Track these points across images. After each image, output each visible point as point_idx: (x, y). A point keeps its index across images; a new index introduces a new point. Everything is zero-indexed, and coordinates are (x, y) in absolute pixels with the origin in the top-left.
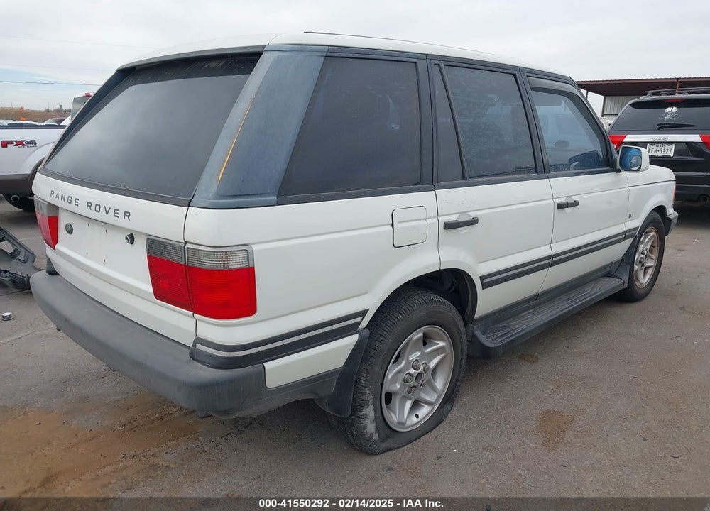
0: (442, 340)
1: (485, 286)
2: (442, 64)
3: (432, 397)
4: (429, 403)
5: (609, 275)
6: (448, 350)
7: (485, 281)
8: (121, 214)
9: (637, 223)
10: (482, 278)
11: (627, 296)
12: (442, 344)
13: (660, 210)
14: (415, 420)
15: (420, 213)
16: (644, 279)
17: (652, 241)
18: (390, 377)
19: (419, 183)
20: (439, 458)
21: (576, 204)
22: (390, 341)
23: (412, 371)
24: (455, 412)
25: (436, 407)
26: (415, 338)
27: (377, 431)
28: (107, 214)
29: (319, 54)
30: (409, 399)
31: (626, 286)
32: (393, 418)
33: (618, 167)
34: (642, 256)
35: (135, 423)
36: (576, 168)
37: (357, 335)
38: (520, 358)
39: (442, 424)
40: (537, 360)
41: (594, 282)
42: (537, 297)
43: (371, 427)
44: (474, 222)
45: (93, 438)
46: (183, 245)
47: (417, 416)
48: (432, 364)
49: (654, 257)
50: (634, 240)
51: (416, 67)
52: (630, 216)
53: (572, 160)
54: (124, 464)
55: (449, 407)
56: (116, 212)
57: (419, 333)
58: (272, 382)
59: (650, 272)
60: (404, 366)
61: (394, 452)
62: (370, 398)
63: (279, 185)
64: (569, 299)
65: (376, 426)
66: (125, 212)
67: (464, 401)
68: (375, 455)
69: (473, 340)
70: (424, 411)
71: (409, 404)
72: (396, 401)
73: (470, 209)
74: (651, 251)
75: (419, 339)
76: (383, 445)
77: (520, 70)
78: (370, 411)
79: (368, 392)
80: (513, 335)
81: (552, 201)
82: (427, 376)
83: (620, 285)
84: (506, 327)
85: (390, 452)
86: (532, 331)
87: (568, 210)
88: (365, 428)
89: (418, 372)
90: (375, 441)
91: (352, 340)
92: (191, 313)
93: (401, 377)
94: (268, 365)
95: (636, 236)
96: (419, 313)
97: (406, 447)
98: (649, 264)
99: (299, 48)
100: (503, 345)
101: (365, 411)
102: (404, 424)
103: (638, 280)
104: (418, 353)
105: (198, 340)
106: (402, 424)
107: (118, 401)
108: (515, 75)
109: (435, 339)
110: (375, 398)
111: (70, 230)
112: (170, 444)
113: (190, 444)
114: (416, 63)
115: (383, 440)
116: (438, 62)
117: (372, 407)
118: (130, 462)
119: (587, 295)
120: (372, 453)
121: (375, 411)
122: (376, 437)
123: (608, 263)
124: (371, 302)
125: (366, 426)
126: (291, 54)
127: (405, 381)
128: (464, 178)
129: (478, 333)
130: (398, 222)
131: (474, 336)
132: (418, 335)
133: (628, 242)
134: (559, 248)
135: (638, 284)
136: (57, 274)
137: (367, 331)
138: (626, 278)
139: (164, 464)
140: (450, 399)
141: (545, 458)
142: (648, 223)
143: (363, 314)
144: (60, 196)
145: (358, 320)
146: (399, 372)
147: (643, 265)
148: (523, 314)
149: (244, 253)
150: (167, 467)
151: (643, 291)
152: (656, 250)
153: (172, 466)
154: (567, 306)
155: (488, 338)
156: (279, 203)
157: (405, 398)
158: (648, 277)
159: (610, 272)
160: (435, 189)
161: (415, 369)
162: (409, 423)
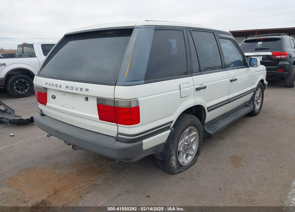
0: (195, 131)
1: (208, 111)
2: (191, 30)
3: (192, 153)
4: (191, 155)
5: (246, 106)
6: (197, 135)
7: (209, 109)
8: (84, 90)
9: (255, 86)
10: (208, 108)
11: (252, 114)
12: (195, 133)
13: (262, 81)
14: (187, 161)
15: (188, 85)
16: (258, 107)
17: (259, 93)
18: (179, 145)
19: (187, 74)
20: (198, 174)
21: (236, 80)
22: (179, 132)
23: (186, 143)
24: (200, 158)
25: (194, 156)
26: (187, 131)
27: (176, 165)
28: (77, 90)
29: (153, 29)
30: (185, 153)
31: (252, 110)
32: (181, 161)
33: (249, 65)
34: (257, 98)
35: (81, 171)
36: (233, 67)
37: (170, 130)
38: (218, 138)
39: (196, 163)
40: (224, 138)
41: (241, 109)
42: (224, 115)
43: (174, 164)
44: (205, 87)
45: (67, 177)
46: (114, 100)
47: (188, 160)
48: (192, 141)
49: (260, 99)
50: (254, 92)
51: (183, 31)
52: (253, 84)
53: (231, 64)
54: (83, 184)
55: (198, 156)
56: (81, 89)
57: (188, 129)
58: (145, 147)
59: (259, 104)
60: (183, 141)
61: (182, 173)
62: (174, 153)
63: (145, 76)
64: (234, 115)
65: (176, 163)
66: (86, 89)
67: (202, 154)
68: (175, 174)
69: (205, 131)
70: (190, 158)
71: (185, 155)
72: (181, 154)
73: (203, 83)
74: (259, 97)
75: (188, 131)
76: (178, 171)
77: (215, 31)
78: (174, 158)
79: (173, 151)
80: (217, 129)
81: (228, 79)
82: (190, 145)
83: (250, 110)
84: (214, 127)
85: (180, 173)
86: (223, 128)
87: (234, 82)
88: (172, 164)
89: (188, 143)
90: (175, 169)
91: (169, 132)
92: (116, 124)
93: (182, 146)
94: (144, 141)
95: (254, 91)
96: (188, 122)
97: (185, 171)
98: (259, 101)
99: (147, 27)
100: (215, 133)
101: (172, 158)
102: (184, 163)
103: (255, 108)
104: (187, 137)
105: (118, 134)
106: (183, 163)
107: (71, 163)
108: (213, 33)
109: (192, 131)
110: (175, 153)
111: (54, 97)
112: (97, 176)
113: (105, 176)
114: (183, 30)
115: (178, 169)
116: (189, 30)
117: (174, 156)
118: (85, 184)
119: (240, 114)
120: (174, 174)
121: (176, 158)
122: (176, 168)
123: (246, 101)
124: (174, 118)
125: (173, 163)
126: (144, 29)
127: (184, 147)
128: (200, 71)
129: (206, 129)
130: (182, 88)
131: (204, 130)
132: (188, 130)
133: (252, 93)
134: (231, 96)
135: (256, 109)
136: (45, 115)
137: (173, 129)
138: (252, 107)
139: (98, 183)
140: (198, 153)
141: (236, 171)
142: (259, 86)
143: (171, 122)
144: (51, 85)
145: (170, 124)
146: (182, 144)
147: (257, 102)
148: (219, 122)
149: (136, 101)
150: (99, 184)
151: (257, 112)
152: (261, 96)
153: (101, 184)
154: (234, 118)
155: (209, 130)
156: (145, 83)
157: (184, 153)
158: (259, 106)
159: (247, 105)
160: (192, 76)
161: (187, 142)
162: (185, 163)
